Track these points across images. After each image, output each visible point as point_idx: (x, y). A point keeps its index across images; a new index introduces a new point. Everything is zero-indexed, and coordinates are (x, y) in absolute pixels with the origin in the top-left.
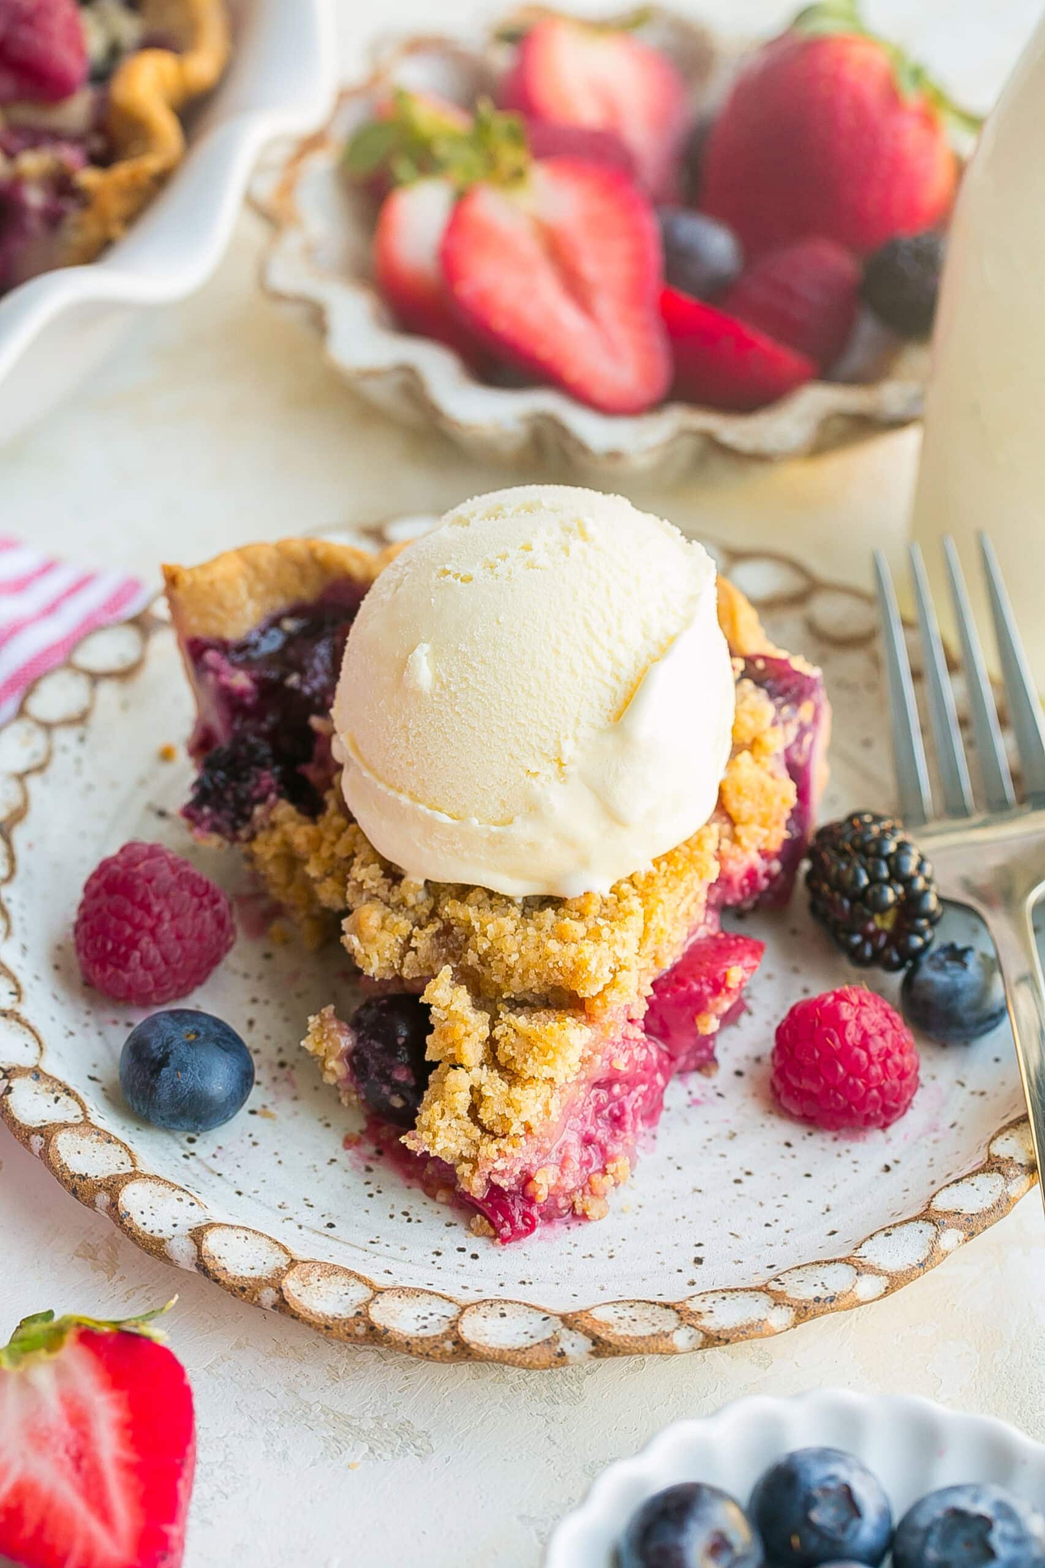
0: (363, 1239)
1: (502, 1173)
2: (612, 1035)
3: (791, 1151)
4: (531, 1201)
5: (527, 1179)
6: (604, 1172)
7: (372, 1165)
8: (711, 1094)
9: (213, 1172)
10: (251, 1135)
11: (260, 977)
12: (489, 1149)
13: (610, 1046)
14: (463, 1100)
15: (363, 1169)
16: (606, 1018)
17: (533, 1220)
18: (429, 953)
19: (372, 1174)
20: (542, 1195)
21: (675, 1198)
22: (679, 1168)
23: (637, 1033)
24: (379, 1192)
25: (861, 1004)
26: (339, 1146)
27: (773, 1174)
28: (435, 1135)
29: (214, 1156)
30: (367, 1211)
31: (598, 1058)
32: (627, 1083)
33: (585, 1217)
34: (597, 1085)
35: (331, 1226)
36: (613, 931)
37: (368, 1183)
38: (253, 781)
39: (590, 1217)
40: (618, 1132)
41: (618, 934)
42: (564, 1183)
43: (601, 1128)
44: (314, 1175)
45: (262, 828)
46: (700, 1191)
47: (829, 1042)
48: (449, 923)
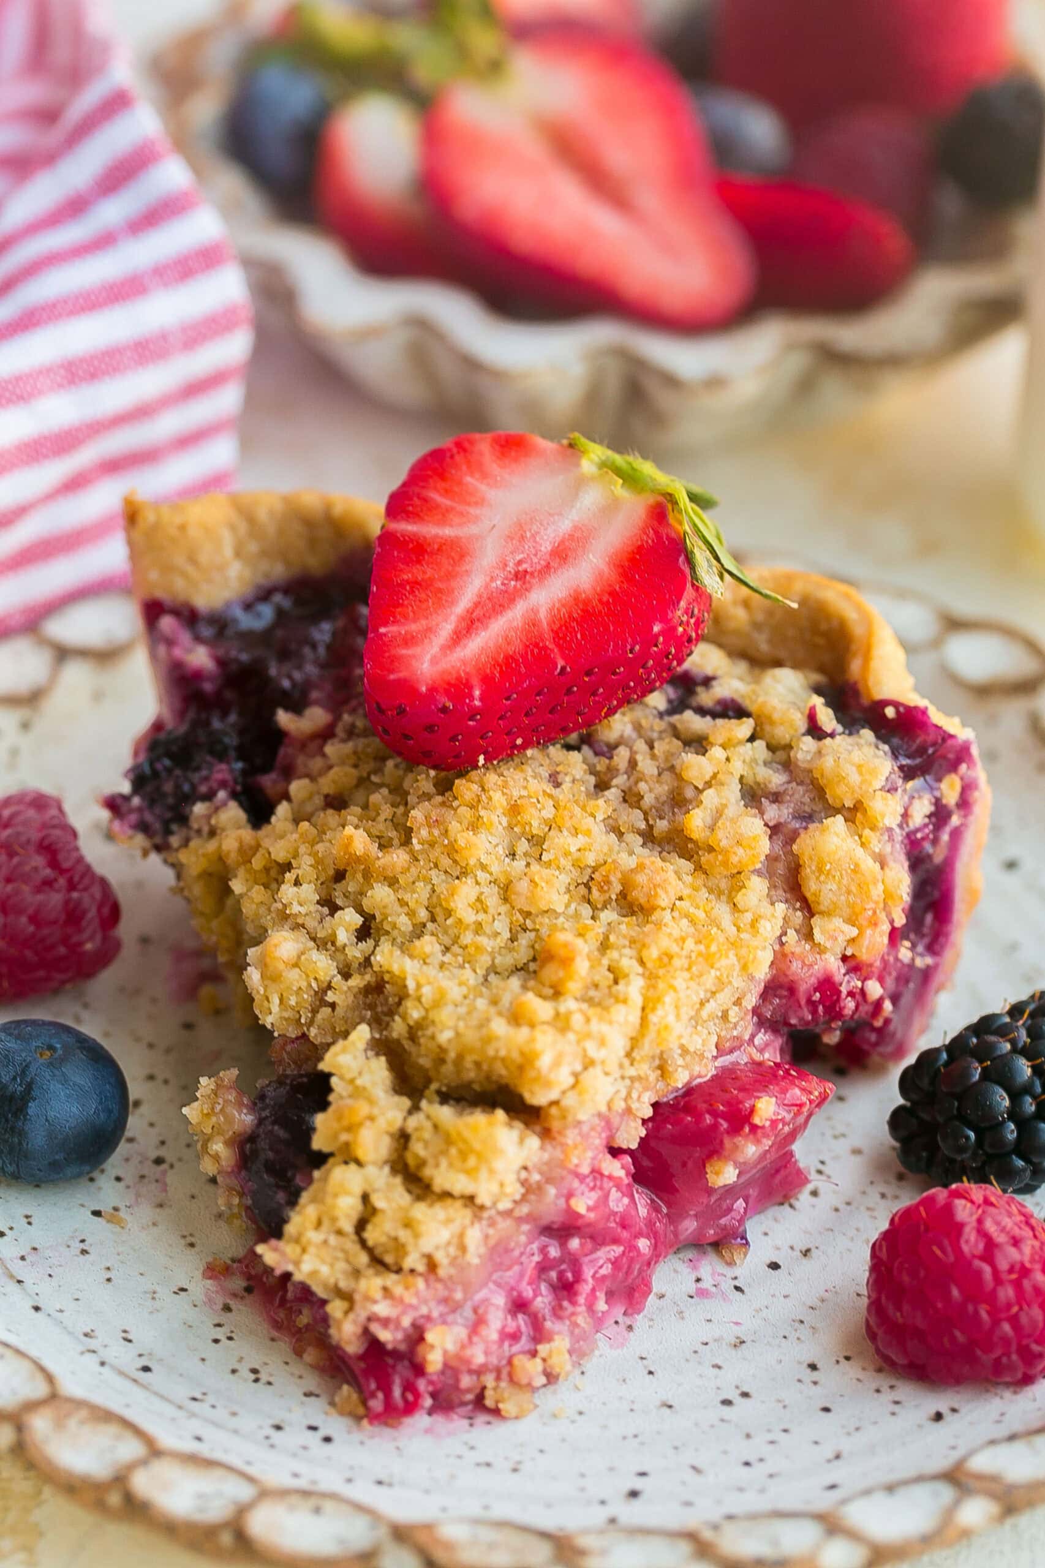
0: (182, 1392)
1: (385, 1322)
2: (575, 1161)
3: (815, 1375)
4: (419, 1370)
5: (417, 1336)
6: (534, 1354)
7: (232, 1303)
8: (727, 1285)
9: (12, 1277)
10: (83, 1241)
11: (168, 1051)
12: (373, 1283)
13: (570, 1177)
14: (347, 1207)
15: (220, 1306)
16: (571, 1137)
17: (417, 1395)
18: (349, 1015)
19: (229, 1314)
20: (434, 1360)
21: (632, 1410)
22: (651, 1373)
23: (617, 1168)
24: (230, 1338)
25: (987, 1202)
26: (198, 1274)
27: (779, 1401)
28: (304, 1250)
29: (23, 1258)
30: (203, 1360)
31: (552, 1191)
32: (592, 1238)
33: (496, 1412)
34: (548, 1230)
35: (146, 1369)
36: (588, 1020)
37: (219, 1325)
38: (204, 773)
39: (503, 1413)
40: (565, 1304)
41: (595, 1026)
42: (468, 1352)
43: (542, 1295)
44: (149, 1303)
45: (199, 832)
46: (670, 1407)
47: (938, 1252)
48: (382, 978)
